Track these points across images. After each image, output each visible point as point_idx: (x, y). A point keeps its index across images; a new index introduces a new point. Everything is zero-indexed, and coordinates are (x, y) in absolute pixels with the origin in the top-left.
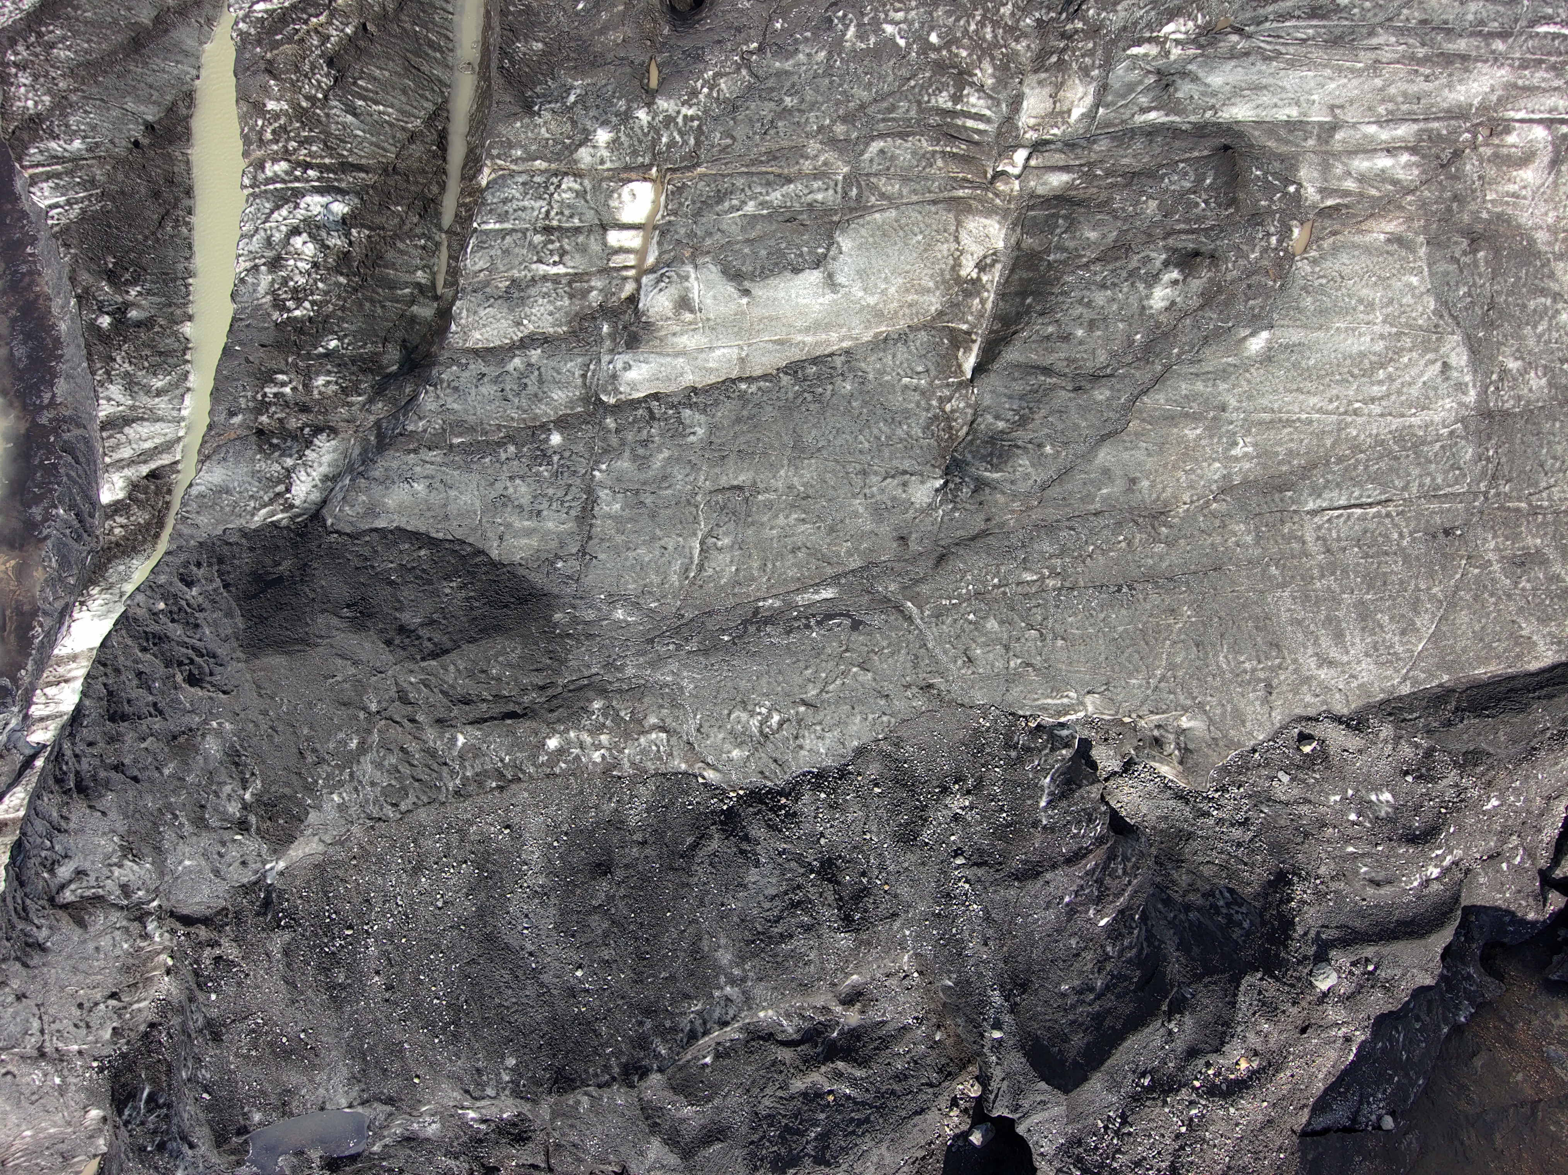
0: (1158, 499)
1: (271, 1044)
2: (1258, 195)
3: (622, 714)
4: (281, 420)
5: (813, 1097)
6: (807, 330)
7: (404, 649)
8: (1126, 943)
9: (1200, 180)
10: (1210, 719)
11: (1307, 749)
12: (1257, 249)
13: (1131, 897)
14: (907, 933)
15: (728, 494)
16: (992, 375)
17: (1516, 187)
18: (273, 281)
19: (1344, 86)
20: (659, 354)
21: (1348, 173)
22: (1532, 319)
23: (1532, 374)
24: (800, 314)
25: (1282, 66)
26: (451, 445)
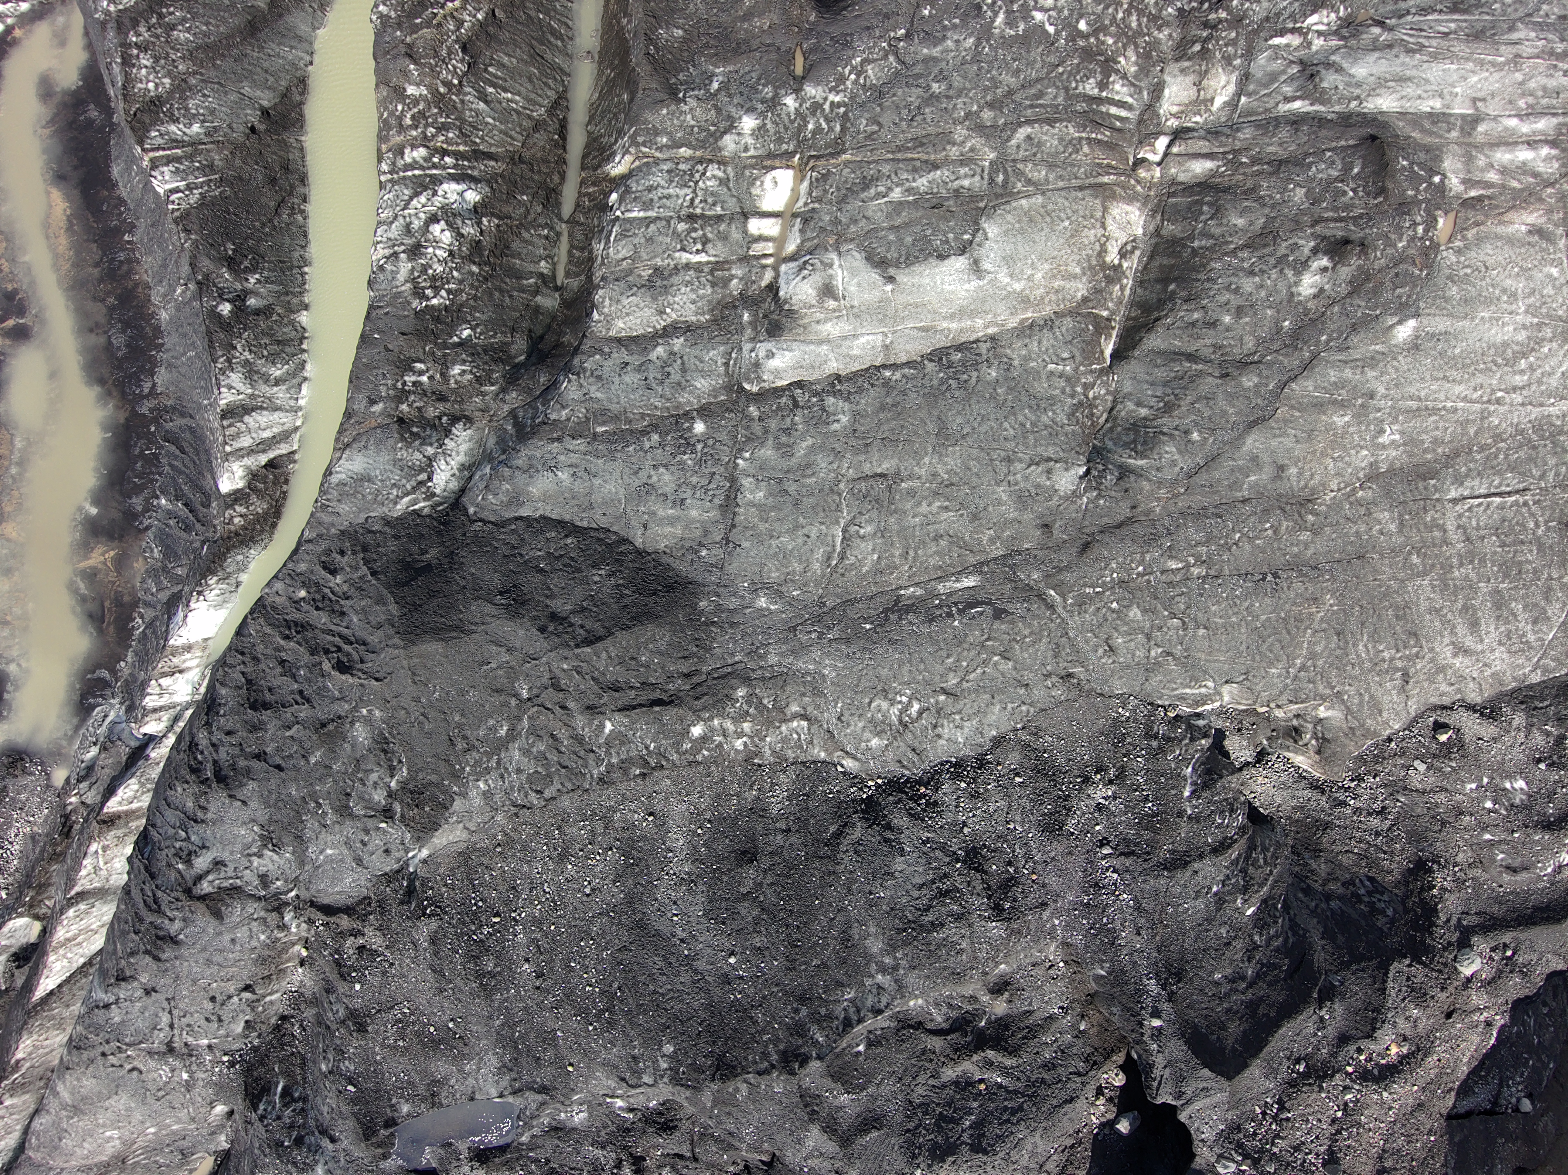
0: (1306, 486)
1: (418, 1034)
2: (1405, 184)
3: (765, 702)
4: (419, 409)
5: (964, 1085)
6: (952, 316)
7: (558, 636)
8: (1272, 932)
9: (1347, 168)
10: (1348, 708)
11: (1443, 738)
12: (1405, 237)
13: (1273, 887)
14: (1057, 922)
15: (871, 482)
16: (1132, 362)
18: (413, 268)
19: (1486, 79)
20: (803, 341)
21: (1491, 166)
24: (945, 300)
25: (1425, 58)
26: (595, 434)
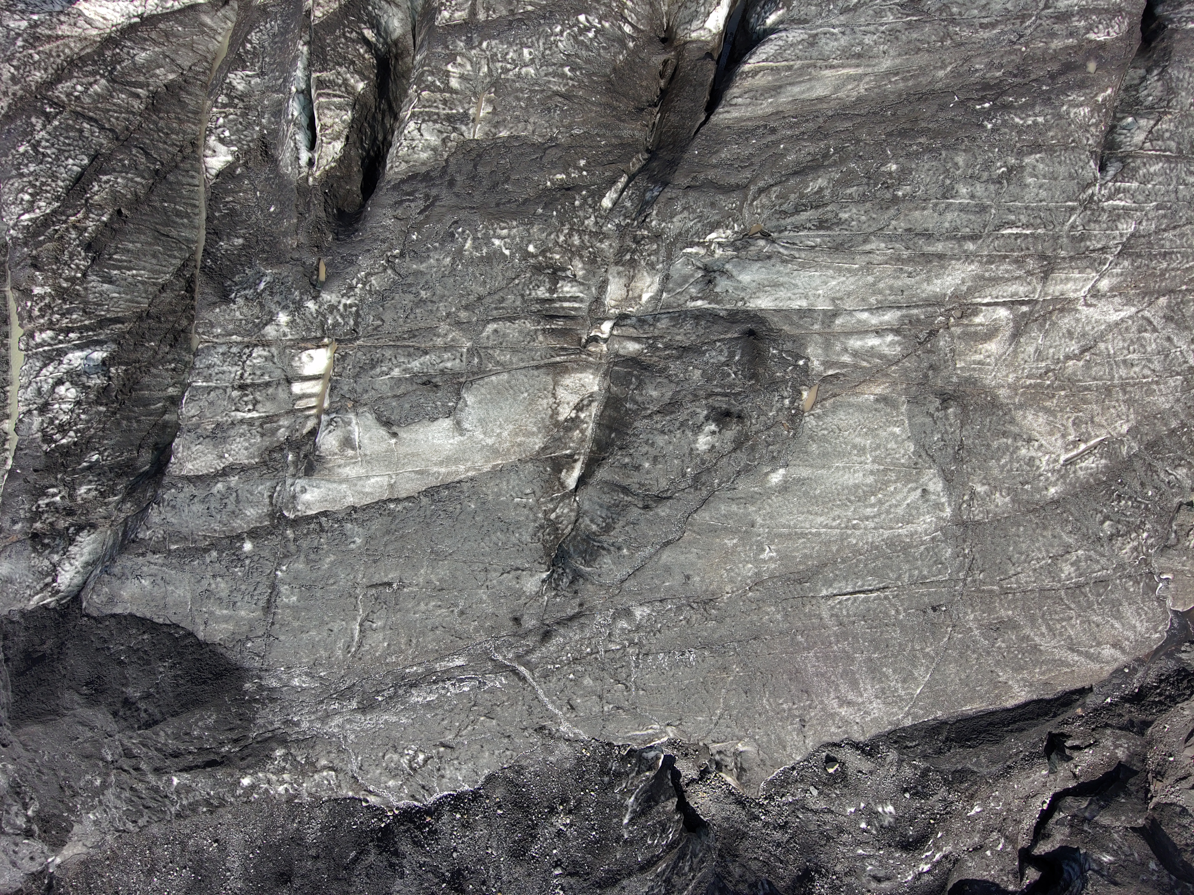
0: (707, 589)
2: (774, 368)
3: (299, 759)
4: (51, 524)
6: (441, 463)
7: (126, 720)
9: (732, 355)
10: (759, 745)
11: (831, 771)
12: (774, 408)
15: (381, 588)
16: (590, 487)
17: (982, 356)
18: (43, 421)
19: (843, 283)
20: (329, 481)
21: (845, 350)
22: (996, 455)
23: (998, 495)
24: (436, 451)
25: (795, 267)
26: (170, 550)
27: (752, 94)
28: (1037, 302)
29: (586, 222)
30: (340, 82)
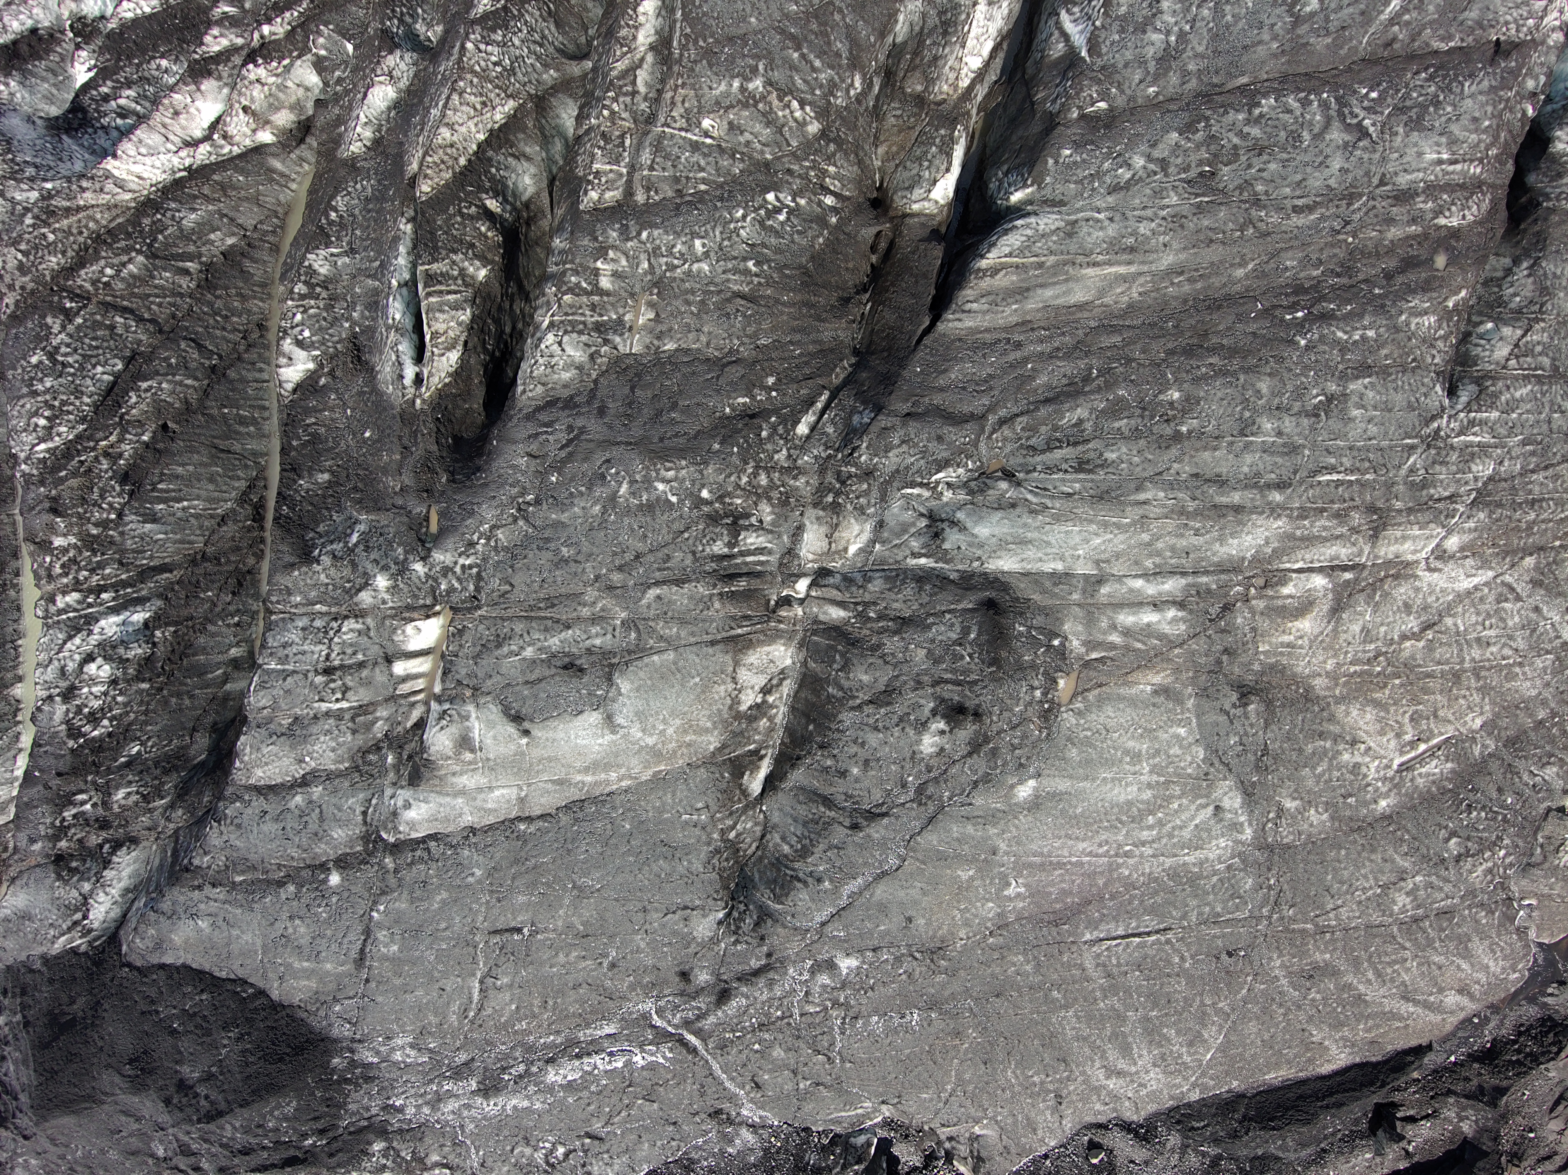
0: (934, 935)
2: (1021, 650)
3: (403, 1154)
4: (80, 841)
6: (586, 770)
7: (181, 1110)
9: (965, 632)
10: (1002, 1127)
11: (1095, 1161)
12: (1022, 702)
15: (507, 935)
16: (780, 794)
17: (1292, 637)
18: (68, 710)
19: (1110, 541)
20: (439, 793)
21: (1114, 627)
22: (1310, 762)
23: (1312, 811)
24: (579, 754)
25: (1048, 520)
26: (234, 883)
27: (991, 298)
28: (1364, 566)
29: (776, 457)
30: (456, 273)
